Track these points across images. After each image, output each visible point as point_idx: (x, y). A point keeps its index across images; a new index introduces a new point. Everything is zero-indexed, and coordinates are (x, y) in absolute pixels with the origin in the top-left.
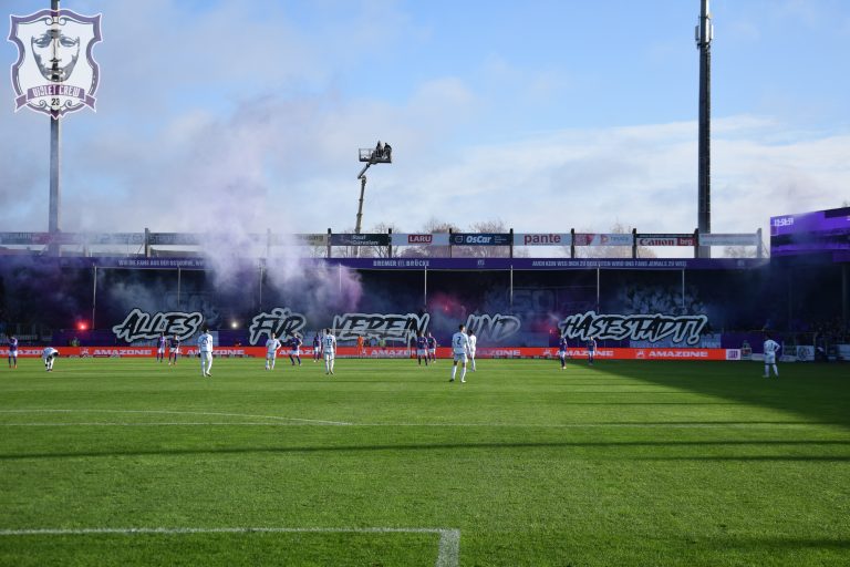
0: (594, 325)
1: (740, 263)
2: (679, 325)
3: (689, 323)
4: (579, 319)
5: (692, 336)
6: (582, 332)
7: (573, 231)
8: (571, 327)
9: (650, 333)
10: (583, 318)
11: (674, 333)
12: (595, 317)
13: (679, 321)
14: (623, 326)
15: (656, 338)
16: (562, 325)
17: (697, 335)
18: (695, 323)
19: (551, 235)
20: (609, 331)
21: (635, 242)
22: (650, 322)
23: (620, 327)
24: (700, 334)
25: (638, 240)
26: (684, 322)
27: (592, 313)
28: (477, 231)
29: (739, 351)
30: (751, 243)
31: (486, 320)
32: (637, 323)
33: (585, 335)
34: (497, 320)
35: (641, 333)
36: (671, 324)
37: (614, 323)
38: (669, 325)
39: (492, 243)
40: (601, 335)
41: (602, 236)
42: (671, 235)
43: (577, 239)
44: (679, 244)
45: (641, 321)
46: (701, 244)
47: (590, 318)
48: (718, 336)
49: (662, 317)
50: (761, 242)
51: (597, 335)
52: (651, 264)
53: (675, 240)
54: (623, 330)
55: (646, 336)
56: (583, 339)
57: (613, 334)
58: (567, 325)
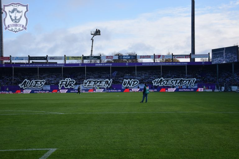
2: (188, 81)
3: (191, 81)
4: (158, 80)
5: (192, 85)
6: (159, 84)
7: (154, 54)
8: (156, 82)
9: (180, 84)
10: (160, 80)
11: (186, 84)
12: (163, 79)
14: (171, 82)
16: (154, 82)
17: (193, 84)
18: (193, 81)
19: (148, 56)
20: (167, 83)
22: (179, 81)
23: (170, 82)
25: (173, 57)
26: (189, 80)
27: (162, 78)
29: (202, 89)
30: (207, 57)
31: (129, 81)
32: (175, 81)
33: (160, 85)
34: (132, 81)
35: (177, 84)
36: (186, 81)
37: (169, 81)
38: (185, 81)
40: (165, 85)
42: (183, 55)
43: (156, 57)
45: (177, 80)
46: (192, 58)
47: (162, 80)
49: (183, 79)
50: (209, 57)
51: (164, 85)
52: (177, 64)
53: (184, 57)
54: (171, 83)
55: (178, 85)
56: (160, 86)
57: (169, 84)
58: (155, 82)
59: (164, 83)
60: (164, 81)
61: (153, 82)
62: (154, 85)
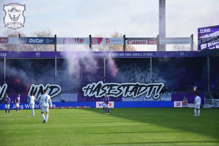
0: (102, 89)
1: (181, 54)
2: (149, 88)
3: (154, 87)
4: (94, 85)
5: (156, 95)
6: (96, 93)
7: (90, 36)
8: (89, 90)
9: (133, 93)
10: (96, 85)
11: (146, 93)
12: (103, 85)
13: (149, 86)
14: (118, 89)
15: (136, 96)
16: (85, 89)
17: (158, 94)
18: (157, 87)
19: (78, 39)
20: (111, 92)
21: (124, 42)
22: (133, 87)
23: (116, 90)
24: (160, 93)
25: (126, 41)
26: (152, 86)
27: (101, 82)
28: (36, 36)
29: (181, 102)
30: (188, 43)
31: (41, 87)
32: (126, 87)
33: (97, 95)
34: (48, 87)
35: (128, 93)
36: (145, 88)
37: (114, 87)
38: (143, 88)
39: (44, 43)
41: (107, 39)
42: (144, 39)
43: (93, 41)
44: (149, 44)
45: (128, 86)
46: (160, 43)
47: (100, 85)
48: (170, 94)
49: (139, 84)
50: (193, 42)
51: (104, 95)
52: (133, 55)
53: (147, 41)
54: (119, 92)
55: (131, 95)
56: (96, 97)
57: (113, 94)
58: (87, 89)
59: (105, 91)
60: (105, 88)
61: (83, 89)
62: (85, 95)
